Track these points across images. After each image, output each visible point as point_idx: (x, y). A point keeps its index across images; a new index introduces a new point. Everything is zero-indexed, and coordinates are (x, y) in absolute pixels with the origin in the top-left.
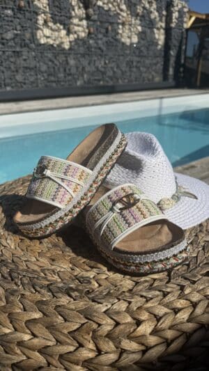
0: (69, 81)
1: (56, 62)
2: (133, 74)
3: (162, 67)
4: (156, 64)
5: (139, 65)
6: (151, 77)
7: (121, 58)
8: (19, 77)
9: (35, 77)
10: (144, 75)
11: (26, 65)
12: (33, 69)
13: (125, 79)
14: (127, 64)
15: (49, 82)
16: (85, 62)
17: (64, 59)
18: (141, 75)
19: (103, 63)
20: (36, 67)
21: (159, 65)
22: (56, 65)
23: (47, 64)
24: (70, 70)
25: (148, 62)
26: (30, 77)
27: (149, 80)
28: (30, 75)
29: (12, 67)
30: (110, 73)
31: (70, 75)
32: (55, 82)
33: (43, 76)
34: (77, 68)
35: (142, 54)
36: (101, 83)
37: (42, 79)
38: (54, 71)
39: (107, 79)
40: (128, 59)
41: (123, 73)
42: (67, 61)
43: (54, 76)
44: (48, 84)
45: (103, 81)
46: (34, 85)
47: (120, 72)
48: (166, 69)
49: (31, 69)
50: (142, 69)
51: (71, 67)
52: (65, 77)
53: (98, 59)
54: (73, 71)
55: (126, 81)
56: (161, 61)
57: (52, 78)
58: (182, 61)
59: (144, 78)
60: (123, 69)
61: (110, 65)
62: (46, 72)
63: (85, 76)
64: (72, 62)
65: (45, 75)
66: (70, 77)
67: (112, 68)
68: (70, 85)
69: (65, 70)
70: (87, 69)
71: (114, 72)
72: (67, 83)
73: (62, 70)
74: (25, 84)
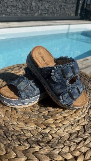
0: (32, 13)
1: (26, 4)
2: (61, 12)
3: (75, 9)
4: (72, 7)
5: (64, 7)
6: (70, 14)
7: (57, 3)
8: (9, 10)
9: (16, 11)
10: (67, 12)
11: (12, 4)
12: (15, 6)
13: (58, 14)
14: (59, 7)
15: (22, 13)
16: (40, 4)
17: (30, 2)
18: (65, 12)
19: (48, 5)
20: (16, 6)
21: (74, 8)
22: (26, 5)
23: (22, 4)
24: (32, 8)
25: (69, 6)
26: (14, 10)
27: (69, 15)
28: (14, 9)
29: (6, 5)
30: (51, 11)
31: (32, 10)
32: (25, 13)
33: (20, 10)
34: (36, 7)
35: (66, 2)
36: (47, 15)
37: (20, 11)
38: (25, 8)
39: (50, 13)
40: (60, 4)
41: (57, 11)
42: (31, 3)
43: (25, 11)
44: (22, 14)
45: (48, 14)
46: (16, 14)
47: (55, 10)
48: (77, 10)
49: (14, 6)
50: (66, 9)
51: (33, 6)
52: (30, 11)
53: (46, 3)
54: (34, 8)
55: (58, 15)
56: (75, 6)
57: (24, 12)
58: (85, 7)
59: (67, 14)
60: (57, 9)
61: (51, 7)
62: (21, 8)
63: (40, 11)
64: (34, 4)
65: (21, 10)
66: (32, 12)
67: (52, 8)
68: (32, 15)
69: (30, 8)
70: (40, 8)
71: (53, 10)
72: (31, 14)
73: (29, 7)
74: (11, 13)
